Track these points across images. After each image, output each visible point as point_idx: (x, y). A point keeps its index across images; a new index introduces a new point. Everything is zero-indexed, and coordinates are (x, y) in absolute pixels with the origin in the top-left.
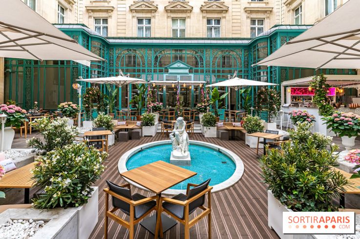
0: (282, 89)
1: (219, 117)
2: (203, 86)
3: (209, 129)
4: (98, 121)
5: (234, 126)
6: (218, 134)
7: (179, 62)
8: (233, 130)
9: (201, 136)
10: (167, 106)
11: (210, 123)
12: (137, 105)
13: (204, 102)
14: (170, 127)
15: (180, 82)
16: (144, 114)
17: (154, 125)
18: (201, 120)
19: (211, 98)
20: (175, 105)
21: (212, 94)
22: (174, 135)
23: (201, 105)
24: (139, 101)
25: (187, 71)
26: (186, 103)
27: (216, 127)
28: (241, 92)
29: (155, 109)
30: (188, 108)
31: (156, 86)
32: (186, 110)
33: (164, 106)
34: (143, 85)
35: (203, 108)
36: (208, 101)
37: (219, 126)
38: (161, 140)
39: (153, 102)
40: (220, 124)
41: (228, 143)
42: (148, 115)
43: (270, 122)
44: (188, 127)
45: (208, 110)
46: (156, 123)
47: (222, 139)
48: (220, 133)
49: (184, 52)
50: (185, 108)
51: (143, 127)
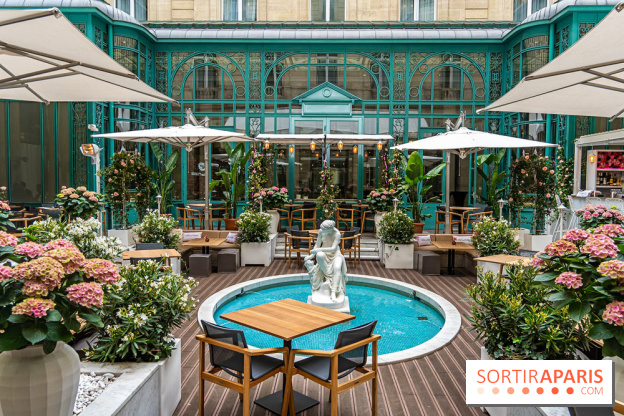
0: (578, 154)
1: (422, 222)
2: (385, 146)
3: (397, 249)
4: (145, 228)
5: (454, 243)
6: (416, 262)
7: (327, 85)
8: (451, 253)
9: (377, 265)
10: (299, 197)
11: (398, 235)
12: (226, 194)
13: (389, 186)
14: (306, 245)
15: (329, 136)
16: (246, 215)
17: (268, 239)
18: (378, 229)
19: (406, 176)
20: (318, 194)
21: (406, 166)
22: (314, 259)
23: (378, 194)
24: (232, 183)
25: (347, 109)
26: (344, 190)
27: (412, 246)
28: (479, 160)
29: (271, 203)
30: (349, 201)
31: (272, 146)
32: (343, 205)
33: (292, 196)
34: (241, 146)
35: (383, 201)
36: (397, 183)
37: (420, 243)
38: (285, 273)
39: (263, 185)
40: (424, 238)
41: (439, 281)
42: (253, 217)
43: (537, 233)
44: (347, 245)
45: (395, 206)
46: (272, 237)
47: (424, 272)
48: (421, 259)
49: (340, 60)
50: (341, 201)
51: (244, 245)
